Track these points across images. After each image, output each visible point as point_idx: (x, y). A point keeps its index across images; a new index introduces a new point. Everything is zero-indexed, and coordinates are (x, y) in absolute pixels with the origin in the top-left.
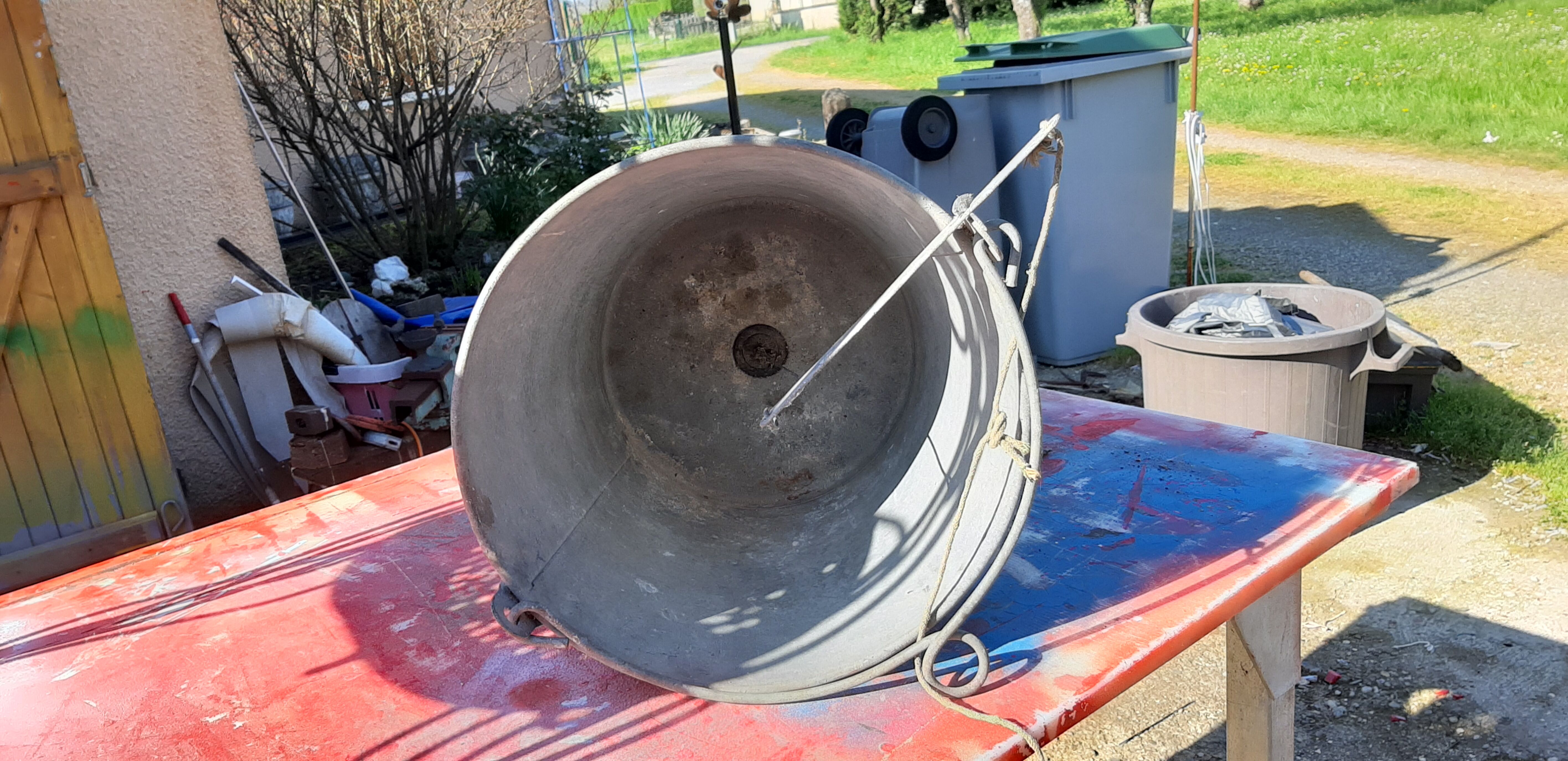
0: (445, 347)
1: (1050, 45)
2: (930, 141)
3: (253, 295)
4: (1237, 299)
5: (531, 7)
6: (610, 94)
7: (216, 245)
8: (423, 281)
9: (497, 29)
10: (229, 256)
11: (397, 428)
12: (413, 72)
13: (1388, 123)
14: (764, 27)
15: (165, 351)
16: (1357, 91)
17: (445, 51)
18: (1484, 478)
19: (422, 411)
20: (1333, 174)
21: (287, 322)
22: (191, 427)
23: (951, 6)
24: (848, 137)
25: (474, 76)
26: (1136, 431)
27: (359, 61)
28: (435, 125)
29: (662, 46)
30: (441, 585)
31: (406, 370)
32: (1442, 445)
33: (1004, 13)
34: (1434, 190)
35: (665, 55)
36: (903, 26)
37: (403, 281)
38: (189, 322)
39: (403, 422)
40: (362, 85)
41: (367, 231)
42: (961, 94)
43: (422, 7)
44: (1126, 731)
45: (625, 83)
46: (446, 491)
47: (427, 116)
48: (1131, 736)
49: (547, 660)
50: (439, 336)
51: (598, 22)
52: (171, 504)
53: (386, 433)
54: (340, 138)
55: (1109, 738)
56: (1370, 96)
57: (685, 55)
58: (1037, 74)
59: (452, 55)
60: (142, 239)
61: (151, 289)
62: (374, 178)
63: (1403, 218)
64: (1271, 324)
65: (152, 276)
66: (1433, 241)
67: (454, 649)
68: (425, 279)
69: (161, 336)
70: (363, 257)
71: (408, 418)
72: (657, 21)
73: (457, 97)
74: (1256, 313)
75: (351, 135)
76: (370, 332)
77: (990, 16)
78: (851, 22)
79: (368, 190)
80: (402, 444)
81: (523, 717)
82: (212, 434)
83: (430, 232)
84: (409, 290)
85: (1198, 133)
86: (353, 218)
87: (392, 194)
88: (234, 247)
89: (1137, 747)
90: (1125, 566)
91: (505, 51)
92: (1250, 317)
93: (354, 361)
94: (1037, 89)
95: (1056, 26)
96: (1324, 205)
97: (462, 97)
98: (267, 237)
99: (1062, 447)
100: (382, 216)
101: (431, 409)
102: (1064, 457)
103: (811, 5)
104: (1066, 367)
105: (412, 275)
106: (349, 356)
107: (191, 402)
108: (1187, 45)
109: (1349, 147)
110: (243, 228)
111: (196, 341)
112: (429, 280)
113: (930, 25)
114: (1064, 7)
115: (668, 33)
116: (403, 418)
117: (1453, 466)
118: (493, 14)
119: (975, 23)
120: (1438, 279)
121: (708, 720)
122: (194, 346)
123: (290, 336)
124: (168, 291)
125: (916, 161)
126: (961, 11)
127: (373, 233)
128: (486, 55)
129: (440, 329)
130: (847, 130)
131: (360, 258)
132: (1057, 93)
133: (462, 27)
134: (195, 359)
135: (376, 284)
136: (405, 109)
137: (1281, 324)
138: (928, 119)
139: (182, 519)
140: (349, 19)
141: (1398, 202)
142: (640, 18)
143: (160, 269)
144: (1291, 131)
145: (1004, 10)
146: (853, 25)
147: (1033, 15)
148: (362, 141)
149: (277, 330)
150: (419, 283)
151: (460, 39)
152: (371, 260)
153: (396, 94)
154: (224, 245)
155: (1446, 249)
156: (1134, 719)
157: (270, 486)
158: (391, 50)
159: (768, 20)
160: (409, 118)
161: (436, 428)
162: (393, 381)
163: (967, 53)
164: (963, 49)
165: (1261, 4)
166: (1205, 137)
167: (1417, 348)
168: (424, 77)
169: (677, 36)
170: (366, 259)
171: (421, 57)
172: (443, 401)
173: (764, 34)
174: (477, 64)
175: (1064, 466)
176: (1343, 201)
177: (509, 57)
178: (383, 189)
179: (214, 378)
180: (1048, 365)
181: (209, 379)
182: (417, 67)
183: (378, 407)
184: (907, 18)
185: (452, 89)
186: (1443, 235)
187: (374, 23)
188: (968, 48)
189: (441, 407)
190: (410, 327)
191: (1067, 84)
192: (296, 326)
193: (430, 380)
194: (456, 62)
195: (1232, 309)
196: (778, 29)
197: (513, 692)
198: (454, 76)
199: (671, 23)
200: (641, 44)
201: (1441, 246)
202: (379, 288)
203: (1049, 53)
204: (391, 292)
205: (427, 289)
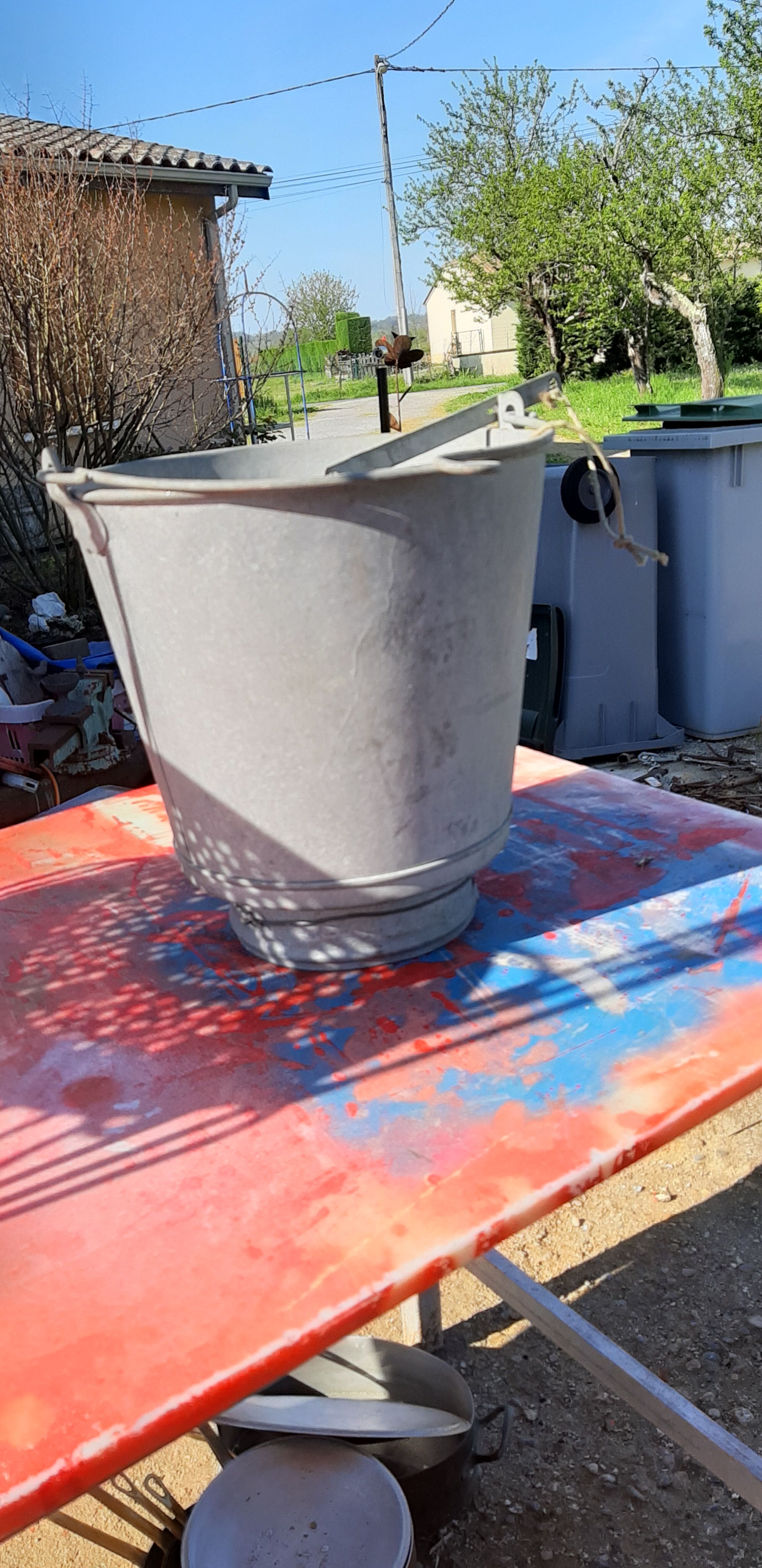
0: (86, 693)
1: (721, 408)
2: (590, 502)
5: (199, 344)
6: (274, 438)
8: (79, 619)
9: (164, 366)
11: (36, 770)
12: (78, 406)
14: (441, 370)
17: (111, 387)
19: (59, 756)
23: (634, 358)
25: (140, 412)
26: (745, 842)
27: (27, 392)
28: (99, 461)
29: (337, 387)
30: (15, 965)
31: (46, 713)
33: (689, 366)
35: (340, 396)
36: (582, 376)
37: (59, 617)
39: (42, 765)
40: (28, 418)
41: (27, 564)
42: (627, 454)
43: (91, 340)
44: (737, 1123)
45: (295, 423)
46: (39, 862)
47: (91, 452)
48: (740, 1129)
49: (107, 1057)
50: (81, 681)
51: (266, 363)
53: (24, 775)
54: (5, 470)
55: (718, 1128)
57: (360, 397)
58: (706, 438)
59: (119, 390)
62: (36, 511)
67: (17, 1038)
68: (82, 617)
70: (22, 590)
71: (47, 761)
72: (334, 359)
73: (121, 434)
75: (16, 468)
76: (15, 672)
77: (673, 368)
78: (530, 369)
79: (32, 523)
80: (39, 786)
81: (69, 1121)
84: (65, 627)
86: (14, 551)
87: (54, 530)
89: (747, 1140)
90: (708, 994)
91: (172, 388)
94: (705, 453)
95: (740, 383)
97: (126, 434)
99: (665, 856)
100: (44, 550)
101: (70, 753)
102: (666, 866)
103: (491, 350)
104: (714, 742)
105: (69, 613)
112: (85, 618)
113: (611, 375)
114: (750, 362)
115: (344, 373)
116: (42, 761)
118: (161, 350)
119: (657, 375)
121: (256, 1134)
125: (575, 522)
126: (643, 362)
127: (32, 567)
128: (153, 392)
129: (82, 675)
131: (20, 592)
132: (726, 458)
133: (130, 363)
135: (33, 619)
136: (70, 444)
138: (589, 478)
140: (19, 349)
142: (317, 356)
145: (688, 363)
146: (533, 372)
147: (717, 370)
148: (25, 474)
150: (75, 621)
151: (128, 375)
152: (29, 595)
153: (61, 428)
156: (746, 1111)
158: (58, 383)
159: (446, 363)
160: (73, 454)
161: (75, 772)
162: (35, 723)
163: (636, 412)
164: (634, 408)
168: (90, 412)
169: (354, 377)
170: (26, 593)
171: (88, 391)
172: (82, 746)
173: (441, 378)
174: (143, 400)
175: (664, 876)
177: (176, 394)
178: (44, 523)
180: (695, 739)
182: (84, 401)
183: (19, 748)
184: (587, 367)
185: (117, 424)
187: (42, 355)
188: (638, 407)
189: (80, 752)
190: (53, 669)
191: (737, 450)
193: (70, 724)
194: (122, 399)
196: (456, 373)
197: (67, 1090)
198: (120, 412)
199: (348, 362)
200: (313, 384)
202: (35, 623)
203: (720, 416)
204: (47, 628)
205: (82, 628)
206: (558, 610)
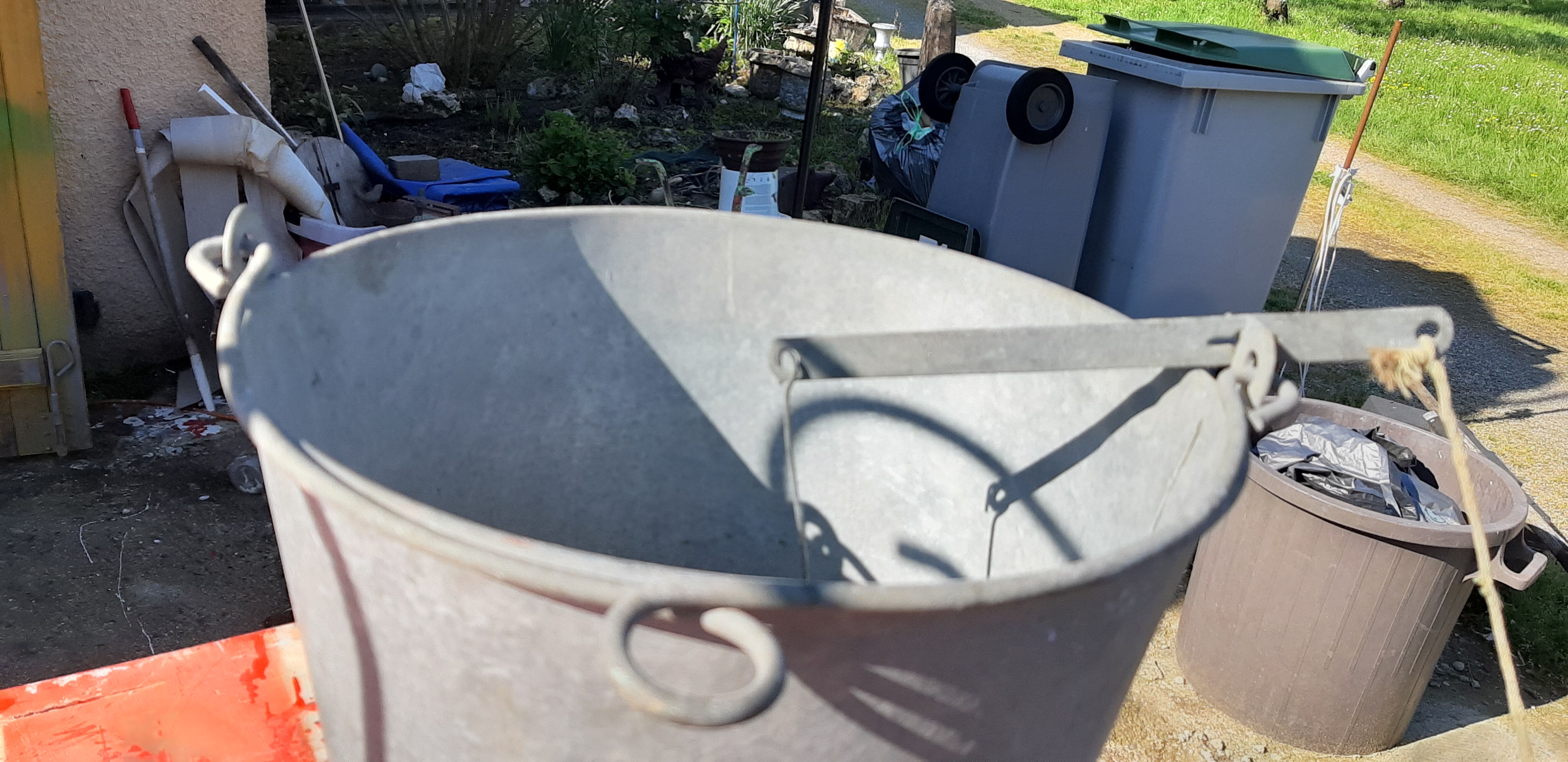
1: (1202, 44)
2: (1036, 120)
3: (222, 112)
4: (1352, 439)
7: (191, 43)
8: (457, 99)
10: (203, 58)
13: (1513, 185)
15: (104, 153)
16: (1485, 137)
18: (1561, 700)
20: (1446, 232)
21: (250, 154)
22: (118, 245)
24: (945, 86)
32: (1522, 642)
34: (1551, 285)
37: (436, 93)
38: (139, 128)
52: (60, 344)
56: (1499, 147)
58: (1180, 74)
60: (101, 19)
61: (100, 79)
63: (1512, 310)
64: (1385, 484)
65: (104, 64)
66: (1540, 348)
68: (460, 97)
69: (102, 135)
70: (403, 54)
74: (1370, 464)
76: (349, 182)
82: (142, 259)
83: (479, 46)
84: (440, 105)
85: (1343, 194)
88: (211, 50)
92: (1362, 467)
93: (321, 215)
94: (1173, 90)
96: (1430, 268)
98: (256, 45)
105: (449, 87)
106: (315, 208)
107: (123, 218)
108: (1356, 79)
109: (1465, 201)
110: (228, 29)
111: (141, 151)
112: (463, 99)
117: (1528, 671)
120: (1540, 400)
122: (136, 156)
123: (253, 170)
124: (120, 85)
125: (1014, 138)
130: (946, 78)
131: (400, 56)
132: (1195, 100)
134: (137, 174)
135: (408, 88)
137: (1399, 488)
138: (1043, 94)
139: (70, 364)
141: (1510, 287)
143: (116, 58)
144: (1408, 164)
149: (239, 160)
150: (452, 101)
152: (409, 61)
154: (200, 44)
155: (1554, 364)
157: (193, 337)
163: (1104, 21)
164: (1102, 17)
165: (1402, 4)
166: (1351, 199)
167: (1530, 525)
170: (406, 58)
176: (1451, 270)
179: (153, 199)
181: (147, 200)
186: (1550, 343)
188: (1106, 17)
191: (1209, 94)
192: (261, 162)
195: (1343, 448)
201: (1548, 357)
202: (410, 93)
203: (1199, 52)
204: (421, 102)
205: (458, 109)
206: (975, 231)
